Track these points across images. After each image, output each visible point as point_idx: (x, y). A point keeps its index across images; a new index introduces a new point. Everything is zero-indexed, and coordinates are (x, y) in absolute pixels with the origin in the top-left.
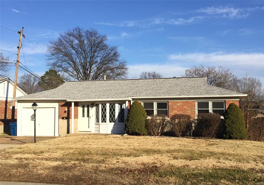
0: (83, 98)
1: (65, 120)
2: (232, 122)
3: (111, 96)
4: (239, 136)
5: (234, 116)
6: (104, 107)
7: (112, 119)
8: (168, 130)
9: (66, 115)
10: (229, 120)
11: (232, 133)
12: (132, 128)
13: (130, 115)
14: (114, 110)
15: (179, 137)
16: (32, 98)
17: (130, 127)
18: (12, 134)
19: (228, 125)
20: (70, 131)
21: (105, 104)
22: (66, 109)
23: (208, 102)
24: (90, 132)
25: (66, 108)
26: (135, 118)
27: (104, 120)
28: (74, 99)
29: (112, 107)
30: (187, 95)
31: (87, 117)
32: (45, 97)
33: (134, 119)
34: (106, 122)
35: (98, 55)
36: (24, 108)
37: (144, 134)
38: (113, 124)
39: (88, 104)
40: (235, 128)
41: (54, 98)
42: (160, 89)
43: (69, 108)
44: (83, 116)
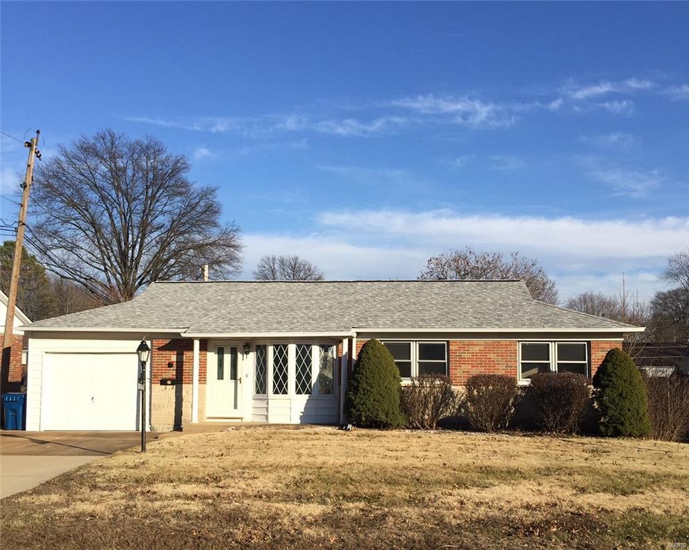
0: (224, 330)
1: (169, 387)
2: (621, 395)
3: (299, 324)
4: (637, 430)
5: (624, 381)
6: (281, 352)
7: (304, 386)
8: (447, 414)
9: (172, 373)
10: (612, 391)
11: (622, 424)
12: (369, 410)
13: (360, 375)
14: (309, 361)
15: (487, 431)
16: (75, 326)
17: (364, 406)
18: (10, 425)
19: (611, 401)
20: (183, 418)
21: (285, 346)
22: (174, 358)
23: (549, 344)
24: (240, 420)
25: (172, 356)
26: (376, 382)
27: (281, 388)
28: (201, 332)
29: (304, 353)
30: (497, 325)
31: (231, 379)
32: (114, 325)
33: (374, 385)
34: (287, 393)
35: (166, 208)
36: (48, 355)
37: (398, 425)
38: (304, 398)
39: (234, 344)
40: (629, 410)
41: (141, 327)
42: (420, 308)
43: (180, 355)
44: (220, 376)
